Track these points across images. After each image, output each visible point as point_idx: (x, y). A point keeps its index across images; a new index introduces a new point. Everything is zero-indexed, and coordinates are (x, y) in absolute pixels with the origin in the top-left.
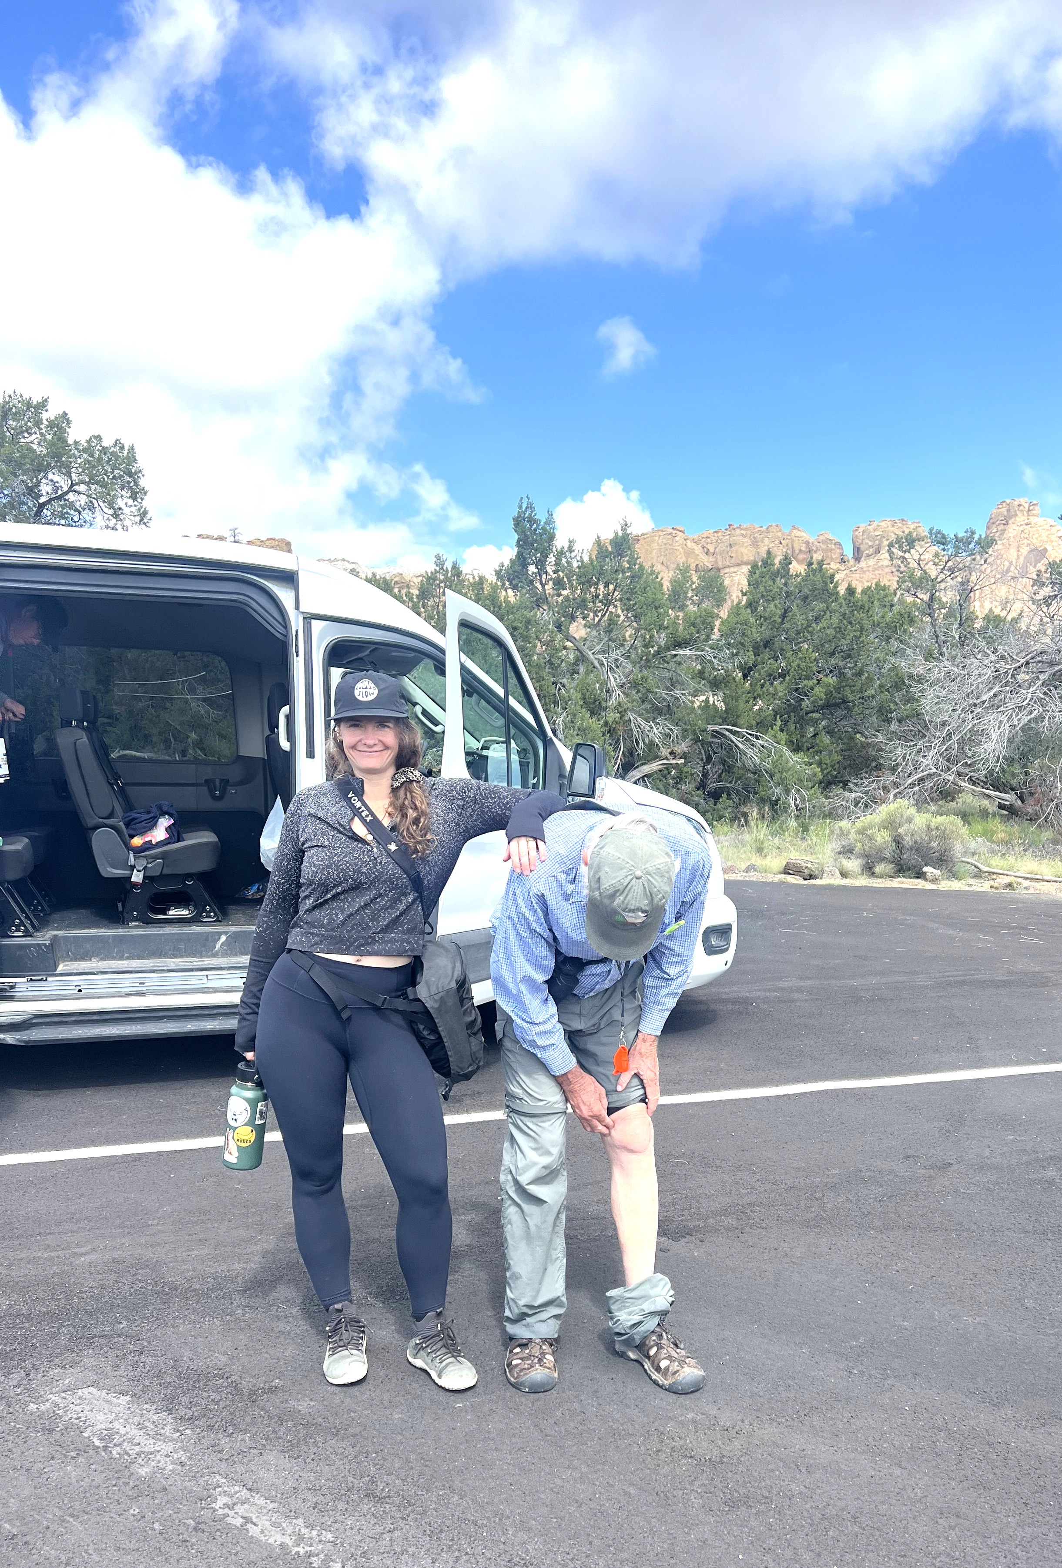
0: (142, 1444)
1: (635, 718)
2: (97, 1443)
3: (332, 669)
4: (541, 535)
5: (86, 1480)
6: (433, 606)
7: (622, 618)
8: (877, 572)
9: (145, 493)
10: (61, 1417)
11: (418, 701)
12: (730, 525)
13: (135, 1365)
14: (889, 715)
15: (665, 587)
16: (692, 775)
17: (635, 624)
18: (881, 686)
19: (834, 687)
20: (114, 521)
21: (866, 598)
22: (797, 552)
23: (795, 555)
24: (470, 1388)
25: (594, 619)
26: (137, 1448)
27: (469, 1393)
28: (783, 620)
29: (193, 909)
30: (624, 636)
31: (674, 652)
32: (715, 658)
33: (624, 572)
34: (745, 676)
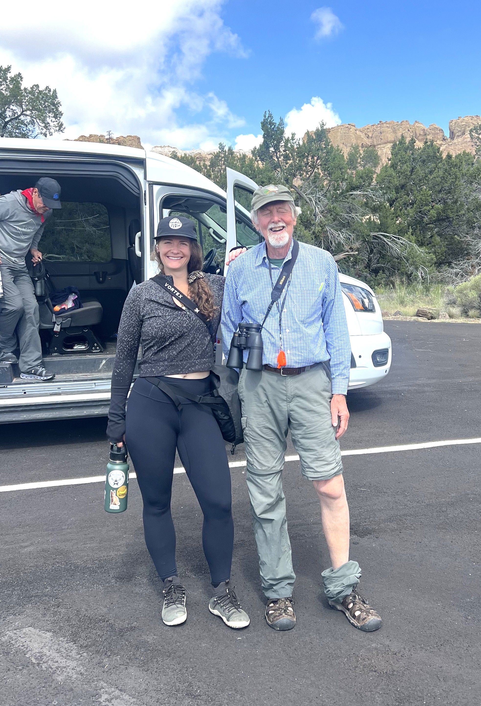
0: (59, 662)
1: (330, 230)
2: (34, 661)
3: (164, 210)
4: (276, 131)
5: (28, 683)
6: (217, 171)
7: (322, 174)
8: (463, 145)
9: (62, 115)
10: (14, 645)
11: (211, 226)
12: (380, 122)
13: (55, 614)
14: (473, 225)
15: (345, 157)
16: (362, 260)
17: (329, 178)
18: (468, 209)
19: (442, 210)
20: (45, 130)
21: (458, 160)
22: (418, 135)
23: (417, 137)
24: (246, 627)
25: (306, 176)
26: (56, 664)
27: (245, 631)
28: (411, 173)
29: (87, 345)
30: (323, 185)
31: (351, 193)
32: (374, 195)
33: (322, 150)
34: (391, 205)
